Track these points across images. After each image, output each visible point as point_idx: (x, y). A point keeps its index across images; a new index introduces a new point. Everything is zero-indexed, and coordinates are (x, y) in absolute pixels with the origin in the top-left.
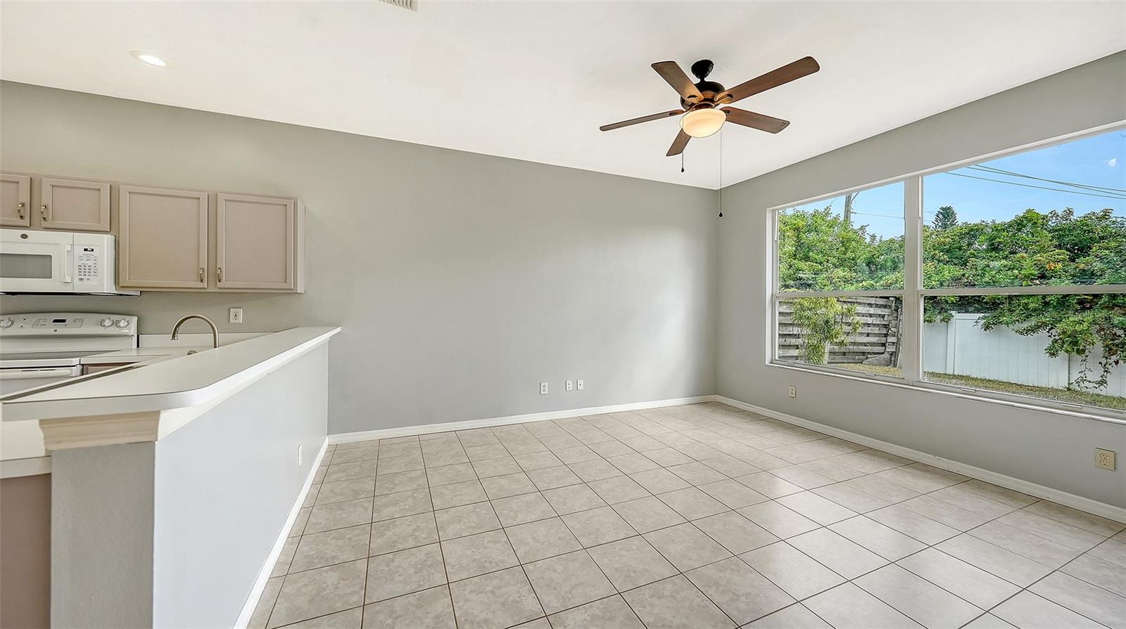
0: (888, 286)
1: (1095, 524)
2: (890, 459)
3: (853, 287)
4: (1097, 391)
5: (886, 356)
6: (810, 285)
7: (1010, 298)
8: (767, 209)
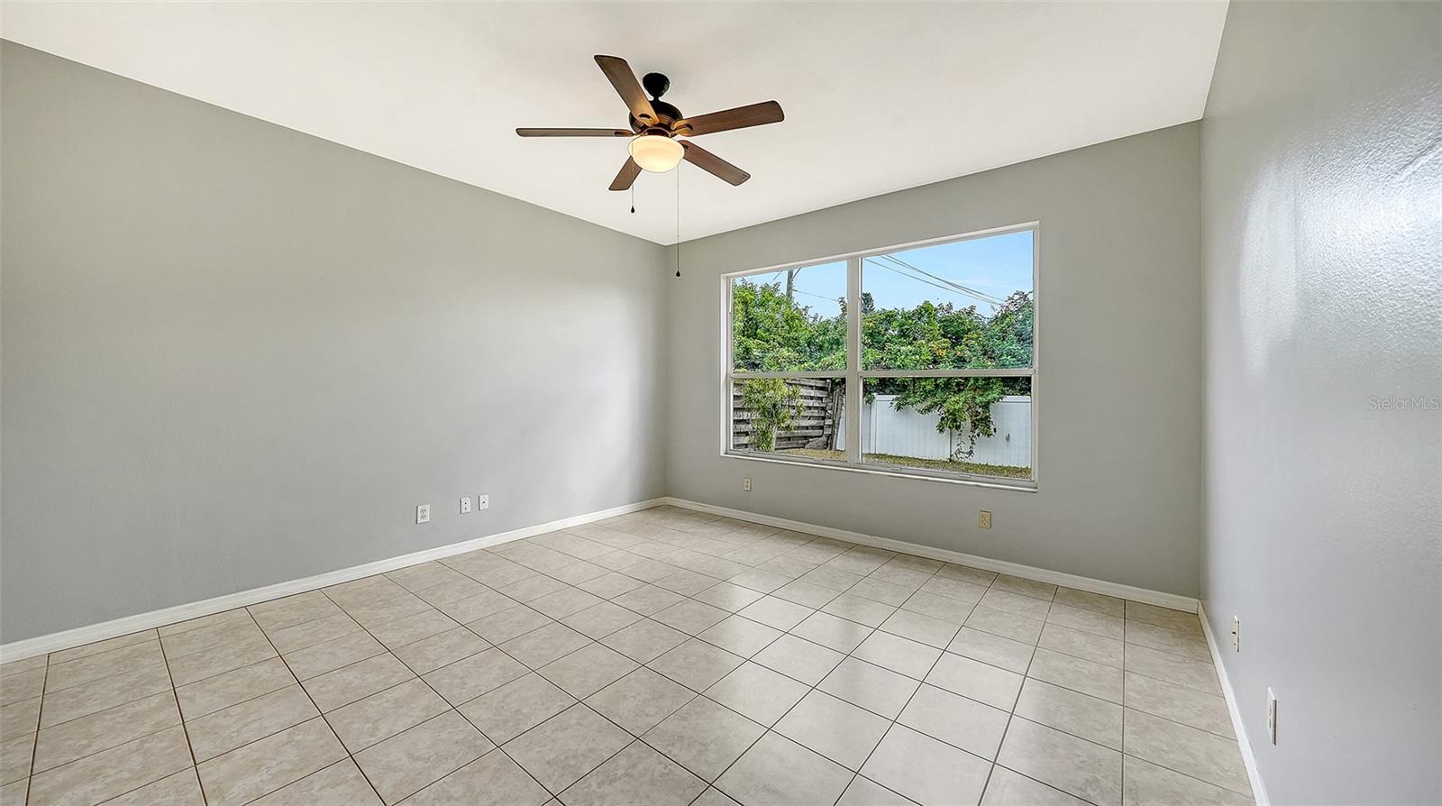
0: (824, 368)
1: (979, 577)
2: (837, 546)
3: (796, 368)
4: (967, 461)
5: (824, 439)
6: (757, 366)
7: (914, 380)
8: (722, 275)
